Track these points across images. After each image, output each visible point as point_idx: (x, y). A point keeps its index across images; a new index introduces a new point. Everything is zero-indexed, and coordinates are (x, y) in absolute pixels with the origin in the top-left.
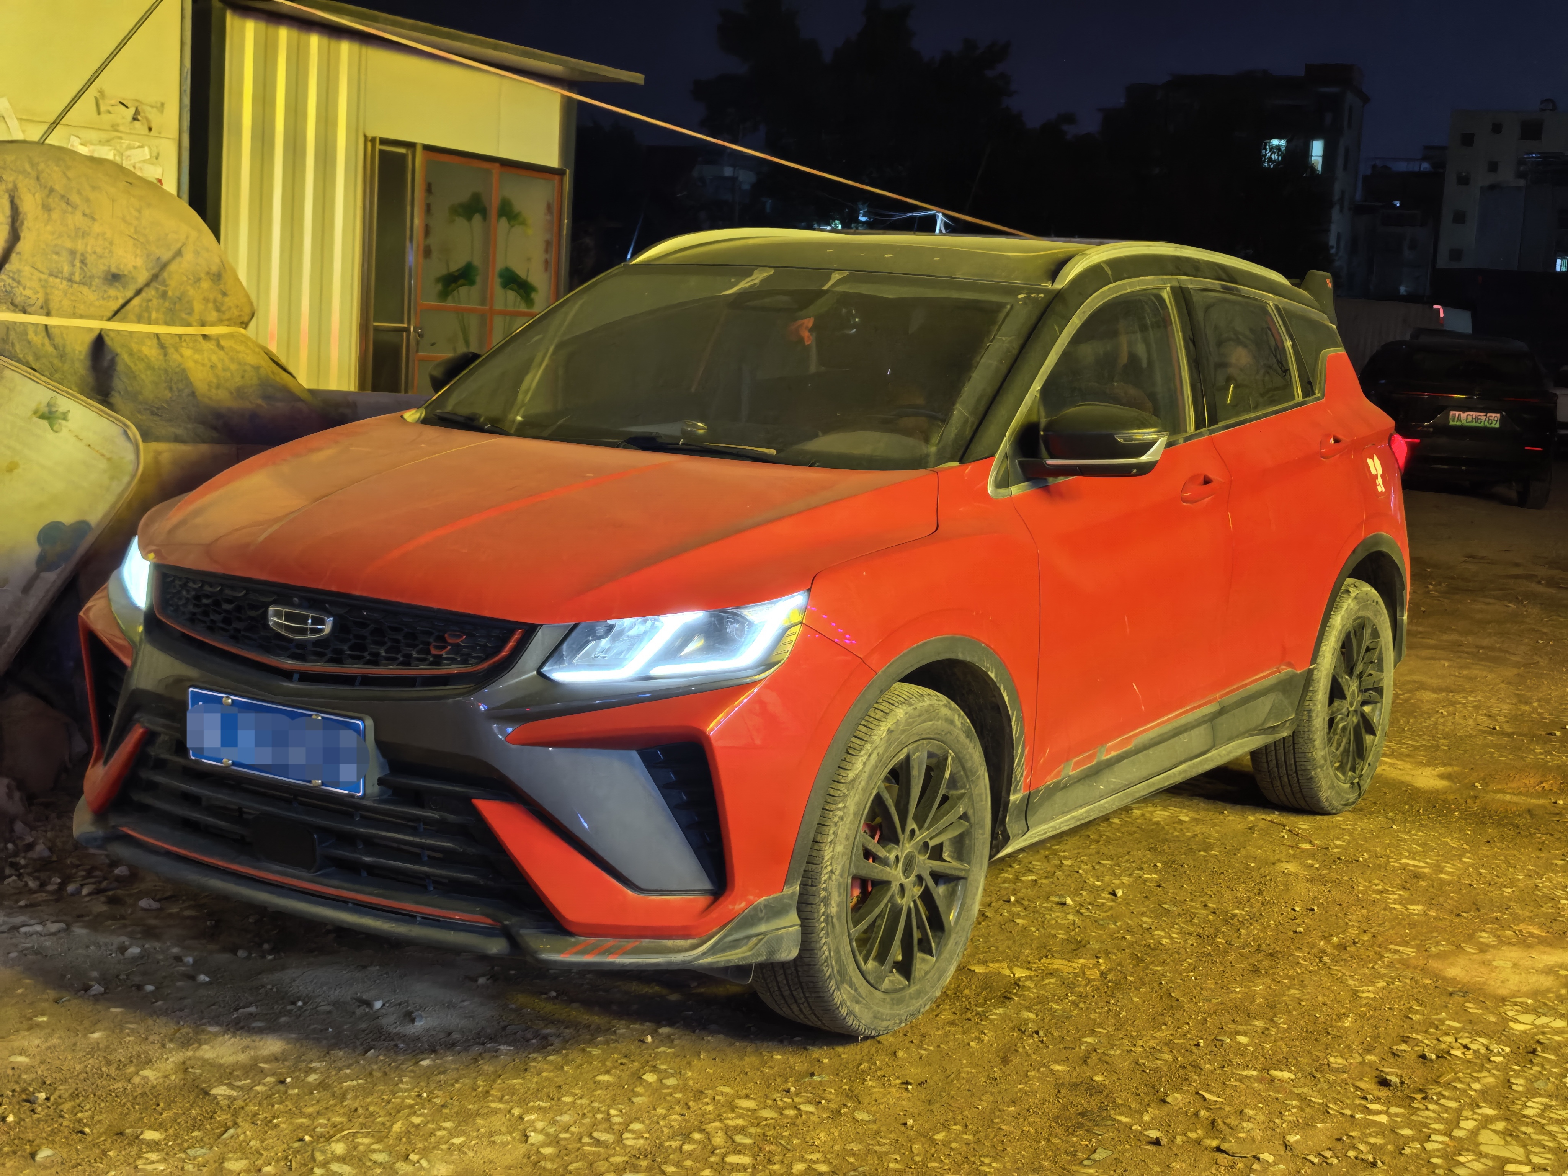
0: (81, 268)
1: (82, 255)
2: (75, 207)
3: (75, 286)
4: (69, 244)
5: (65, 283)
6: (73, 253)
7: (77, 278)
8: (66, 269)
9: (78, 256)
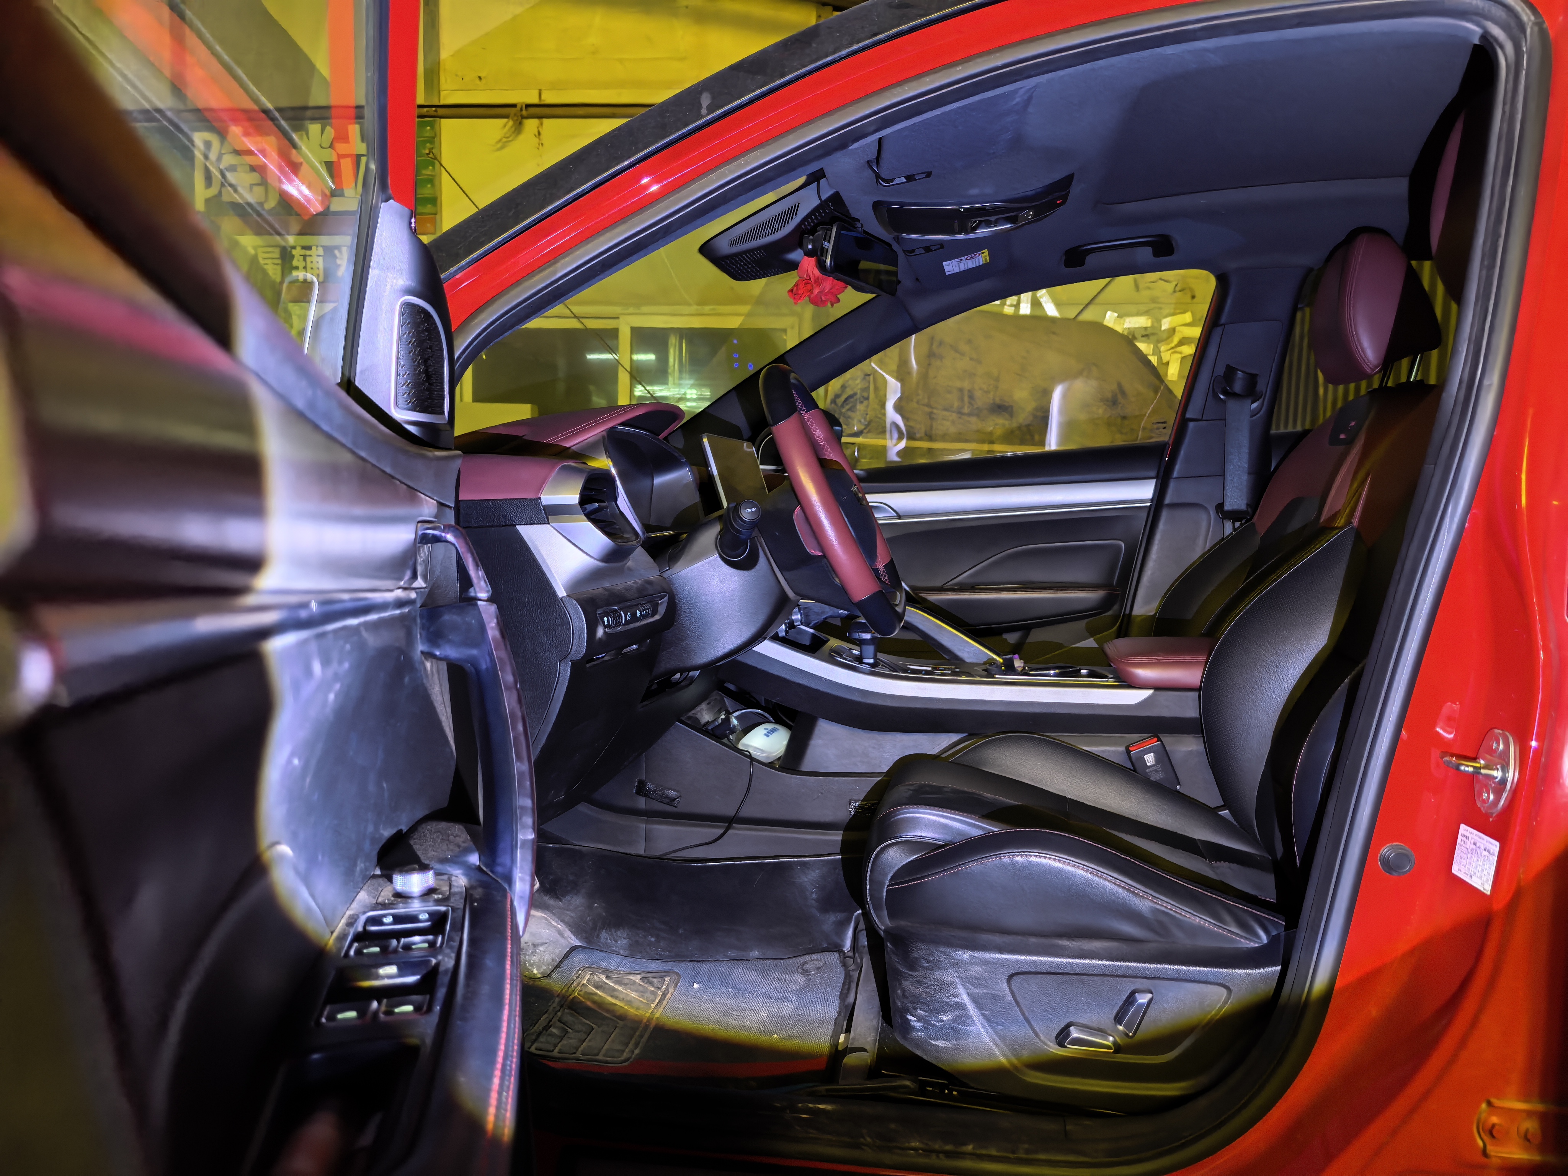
0: (970, 403)
1: (969, 391)
2: (962, 354)
3: (965, 418)
4: (958, 384)
5: (954, 415)
6: (961, 390)
7: (966, 410)
8: (956, 404)
9: (966, 393)
